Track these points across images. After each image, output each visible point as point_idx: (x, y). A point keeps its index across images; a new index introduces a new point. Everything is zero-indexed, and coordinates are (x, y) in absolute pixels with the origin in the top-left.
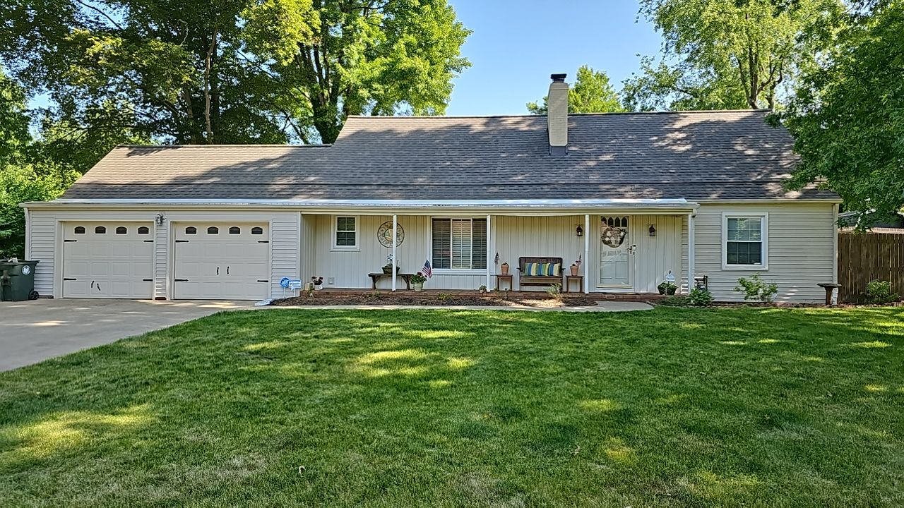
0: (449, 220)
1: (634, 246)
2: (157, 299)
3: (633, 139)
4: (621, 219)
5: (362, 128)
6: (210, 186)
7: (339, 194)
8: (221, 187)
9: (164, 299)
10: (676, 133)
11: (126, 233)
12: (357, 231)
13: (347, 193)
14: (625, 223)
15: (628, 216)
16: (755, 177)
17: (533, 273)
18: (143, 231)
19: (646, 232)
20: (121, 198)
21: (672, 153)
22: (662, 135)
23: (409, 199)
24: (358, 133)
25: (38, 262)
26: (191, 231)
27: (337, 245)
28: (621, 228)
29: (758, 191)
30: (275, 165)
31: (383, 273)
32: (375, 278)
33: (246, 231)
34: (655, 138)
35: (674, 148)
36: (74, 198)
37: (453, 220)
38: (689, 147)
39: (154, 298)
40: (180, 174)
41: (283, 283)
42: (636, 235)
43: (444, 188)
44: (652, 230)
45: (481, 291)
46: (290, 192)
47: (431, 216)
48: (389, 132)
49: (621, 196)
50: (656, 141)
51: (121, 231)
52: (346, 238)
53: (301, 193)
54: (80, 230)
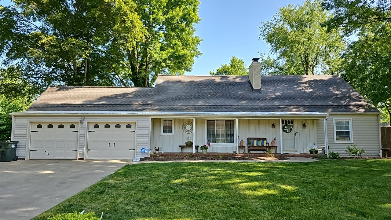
0: (215, 121)
1: (297, 132)
2: (79, 159)
3: (286, 87)
4: (290, 121)
5: (166, 80)
6: (101, 105)
7: (164, 109)
8: (106, 106)
9: (83, 159)
10: (304, 84)
11: (63, 127)
12: (173, 126)
13: (168, 109)
14: (292, 122)
15: (294, 119)
16: (343, 103)
17: (255, 145)
18: (72, 126)
19: (301, 127)
20: (58, 111)
21: (306, 93)
22: (299, 85)
23: (197, 111)
24: (165, 82)
25: (18, 142)
26: (96, 126)
27: (163, 132)
28: (291, 125)
29: (346, 109)
30: (130, 96)
31: (185, 145)
32: (182, 148)
33: (123, 127)
34: (296, 86)
35: (306, 90)
36: (34, 110)
37: (217, 121)
38: (311, 90)
39: (78, 159)
40: (85, 99)
41: (142, 150)
42: (297, 128)
43: (211, 107)
44: (304, 125)
45: (234, 153)
46: (141, 108)
47: (207, 119)
48: (179, 82)
49: (290, 110)
50: (297, 87)
51: (61, 126)
52: (168, 130)
53: (146, 109)
54: (40, 126)
